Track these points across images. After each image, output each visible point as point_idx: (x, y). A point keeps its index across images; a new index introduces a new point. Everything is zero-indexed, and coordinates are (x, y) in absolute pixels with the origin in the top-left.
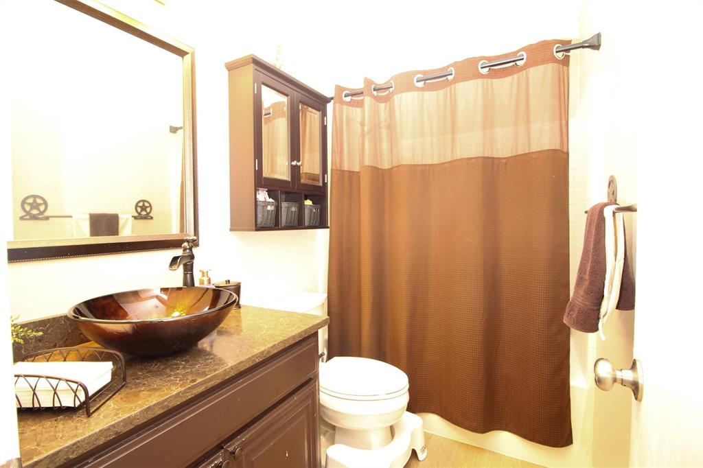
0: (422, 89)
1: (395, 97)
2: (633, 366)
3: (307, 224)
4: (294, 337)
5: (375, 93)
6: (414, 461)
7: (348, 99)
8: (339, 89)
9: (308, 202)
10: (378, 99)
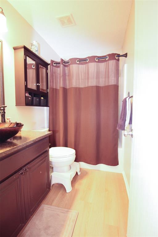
0: (79, 64)
1: (71, 65)
2: (132, 130)
3: (42, 105)
4: (42, 137)
5: (64, 64)
6: (77, 175)
7: (55, 65)
8: (52, 61)
9: (42, 98)
10: (65, 66)
